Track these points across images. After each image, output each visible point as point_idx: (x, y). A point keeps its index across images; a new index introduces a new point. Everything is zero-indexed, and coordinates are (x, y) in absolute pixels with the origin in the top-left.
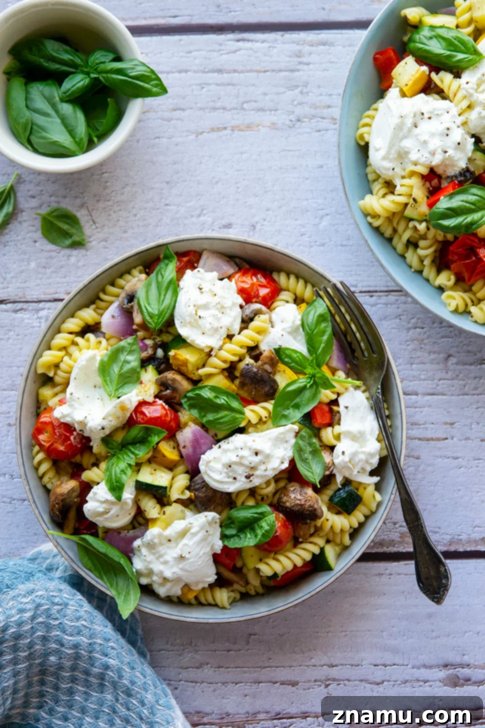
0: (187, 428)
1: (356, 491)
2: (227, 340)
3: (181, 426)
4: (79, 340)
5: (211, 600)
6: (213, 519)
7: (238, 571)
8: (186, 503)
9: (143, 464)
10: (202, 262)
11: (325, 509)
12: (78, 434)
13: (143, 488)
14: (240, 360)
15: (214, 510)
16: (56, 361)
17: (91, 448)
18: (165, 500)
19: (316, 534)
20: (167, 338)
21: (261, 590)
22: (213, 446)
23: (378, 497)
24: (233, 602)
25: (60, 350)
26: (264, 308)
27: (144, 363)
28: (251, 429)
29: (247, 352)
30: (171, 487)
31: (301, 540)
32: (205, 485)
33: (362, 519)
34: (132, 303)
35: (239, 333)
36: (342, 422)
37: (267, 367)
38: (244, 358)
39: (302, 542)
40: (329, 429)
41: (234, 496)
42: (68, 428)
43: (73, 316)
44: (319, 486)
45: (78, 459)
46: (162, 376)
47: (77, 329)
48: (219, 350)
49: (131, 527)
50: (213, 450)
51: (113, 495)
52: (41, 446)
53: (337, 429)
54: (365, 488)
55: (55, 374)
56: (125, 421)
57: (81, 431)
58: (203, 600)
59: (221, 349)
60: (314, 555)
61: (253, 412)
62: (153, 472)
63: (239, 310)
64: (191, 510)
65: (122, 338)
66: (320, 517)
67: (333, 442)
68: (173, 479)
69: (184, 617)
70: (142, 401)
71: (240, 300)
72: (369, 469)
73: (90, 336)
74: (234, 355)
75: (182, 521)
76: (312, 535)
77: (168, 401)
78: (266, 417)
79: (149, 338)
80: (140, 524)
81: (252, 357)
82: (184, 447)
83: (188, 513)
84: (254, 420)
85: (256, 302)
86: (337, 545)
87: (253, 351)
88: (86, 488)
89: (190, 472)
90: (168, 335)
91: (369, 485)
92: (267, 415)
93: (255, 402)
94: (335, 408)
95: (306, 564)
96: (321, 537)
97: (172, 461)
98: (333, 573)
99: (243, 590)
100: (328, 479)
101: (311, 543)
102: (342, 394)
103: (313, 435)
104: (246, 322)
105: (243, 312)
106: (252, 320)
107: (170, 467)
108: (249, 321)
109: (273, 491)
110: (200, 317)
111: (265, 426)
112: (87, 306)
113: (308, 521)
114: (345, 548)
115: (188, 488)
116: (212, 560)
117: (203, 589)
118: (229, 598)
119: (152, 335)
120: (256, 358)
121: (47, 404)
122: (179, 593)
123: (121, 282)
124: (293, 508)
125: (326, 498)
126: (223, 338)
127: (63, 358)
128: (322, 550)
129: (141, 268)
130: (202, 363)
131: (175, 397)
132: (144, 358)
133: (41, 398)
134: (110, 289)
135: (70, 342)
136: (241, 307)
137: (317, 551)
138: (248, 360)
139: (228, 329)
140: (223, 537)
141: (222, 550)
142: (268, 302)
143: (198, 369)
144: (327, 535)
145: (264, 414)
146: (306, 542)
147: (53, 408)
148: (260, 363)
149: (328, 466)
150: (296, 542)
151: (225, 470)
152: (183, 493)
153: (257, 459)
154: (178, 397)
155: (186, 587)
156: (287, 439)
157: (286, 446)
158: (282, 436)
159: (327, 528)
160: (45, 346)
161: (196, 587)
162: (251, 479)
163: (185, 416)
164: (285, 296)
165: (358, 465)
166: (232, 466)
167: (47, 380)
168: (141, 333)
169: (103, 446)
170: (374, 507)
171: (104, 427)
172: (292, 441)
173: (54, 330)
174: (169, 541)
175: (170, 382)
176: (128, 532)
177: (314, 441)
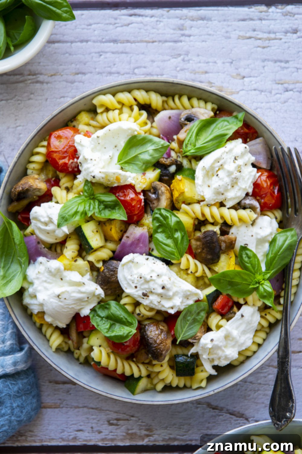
0: (141, 228)
1: (195, 367)
2: (218, 205)
3: (139, 223)
4: (136, 108)
5: (48, 335)
6: (99, 295)
7: (81, 336)
8: (93, 267)
9: (94, 220)
10: (253, 142)
11: (167, 359)
12: (77, 163)
13: (78, 233)
14: (213, 224)
15: (105, 290)
16: (110, 107)
17: (75, 178)
18: (84, 254)
19: (146, 366)
20: (185, 163)
21: (82, 359)
22: (144, 254)
23: (203, 384)
24: (58, 350)
25: (119, 102)
26: (258, 210)
27: (157, 165)
28: (175, 268)
29: (222, 224)
30: (96, 250)
31: (134, 359)
32: (115, 271)
33: (181, 385)
34: (189, 123)
35: (228, 208)
36: (230, 321)
37: (223, 245)
38: (216, 225)
39: (133, 361)
40: (219, 317)
41: (124, 295)
42: (74, 153)
43: (147, 91)
44: (178, 343)
45: (61, 175)
46: (158, 183)
47: (141, 101)
48: (207, 205)
49: (49, 246)
50: (141, 256)
51: (58, 220)
52: (49, 144)
53: (223, 322)
54: (202, 371)
55: (102, 113)
56: (111, 186)
57: (80, 163)
58: (44, 329)
59: (209, 205)
60: (132, 375)
61: (188, 261)
62: (95, 231)
63: (244, 195)
64: (92, 275)
65: (161, 136)
66: (158, 361)
67: (213, 327)
68: (101, 247)
69: (23, 329)
70: (133, 185)
71: (250, 191)
72: (216, 363)
73: (145, 114)
74: (213, 217)
75: (80, 276)
76: (143, 363)
77: (147, 201)
78: (191, 272)
79: (176, 153)
80: (56, 251)
81: (220, 229)
82: (128, 237)
83: (88, 276)
84: (183, 266)
85: (258, 200)
86: (152, 383)
87: (226, 227)
88: (47, 197)
89: (116, 253)
90: (189, 163)
91: (206, 371)
92: (193, 272)
93: (195, 256)
94: (235, 309)
95: (123, 375)
96: (147, 370)
97: (112, 237)
98: (132, 397)
99: (72, 349)
100: (186, 344)
101: (138, 367)
102: (249, 305)
103: (206, 311)
104: (239, 206)
105: (244, 198)
106: (244, 208)
107: (107, 239)
108: (242, 207)
109: (150, 317)
110: (217, 175)
111: (185, 276)
112: (162, 95)
113: (150, 355)
114: (153, 389)
115: (104, 262)
116: (73, 315)
117: (50, 325)
118: (60, 345)
119: (180, 152)
120: (224, 232)
121: (78, 125)
122: (35, 312)
123: (195, 101)
124: (150, 340)
125: (174, 352)
126: (217, 201)
127: (116, 109)
128: (140, 378)
129: (216, 107)
130: (189, 202)
131: (154, 204)
132: (160, 162)
133: (79, 117)
134: (185, 99)
135: (130, 105)
136: (247, 194)
137: (136, 375)
138: (217, 229)
139: (225, 200)
140: (93, 310)
141: (85, 316)
142: (265, 209)
143: (184, 202)
144: (152, 372)
145: (192, 268)
146: (136, 364)
147: (80, 131)
148: (222, 238)
149: (195, 337)
150: (130, 358)
151: (136, 276)
152: (98, 261)
153: (160, 291)
154: (155, 205)
155: (42, 314)
156: (190, 298)
157: (185, 300)
158: (189, 293)
159: (157, 369)
160: (114, 91)
161: (48, 319)
162: (145, 297)
163: (148, 220)
164: (279, 214)
165: (213, 354)
166: (142, 279)
167: (93, 111)
168: (174, 145)
169: (83, 185)
170: (195, 386)
171: (96, 176)
172: (191, 302)
173: (128, 88)
174: (62, 279)
175: (160, 192)
176: (44, 248)
177: (203, 314)
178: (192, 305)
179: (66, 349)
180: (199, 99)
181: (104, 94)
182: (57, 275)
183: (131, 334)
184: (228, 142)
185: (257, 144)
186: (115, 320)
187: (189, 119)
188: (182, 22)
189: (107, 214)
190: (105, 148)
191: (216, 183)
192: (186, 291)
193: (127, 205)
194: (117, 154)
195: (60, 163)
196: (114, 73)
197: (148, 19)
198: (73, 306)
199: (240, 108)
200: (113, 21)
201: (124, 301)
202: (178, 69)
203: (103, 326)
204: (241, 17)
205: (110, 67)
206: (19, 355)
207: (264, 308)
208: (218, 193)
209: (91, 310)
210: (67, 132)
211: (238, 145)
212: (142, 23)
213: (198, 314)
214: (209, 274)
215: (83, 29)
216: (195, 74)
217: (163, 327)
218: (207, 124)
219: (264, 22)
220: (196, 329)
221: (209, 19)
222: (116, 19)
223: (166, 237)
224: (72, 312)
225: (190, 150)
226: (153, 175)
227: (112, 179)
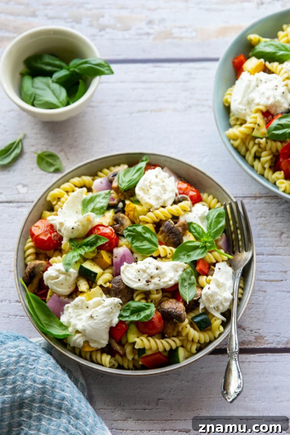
0: (121, 248)
1: (210, 320)
3: (118, 246)
6: (118, 303)
8: (104, 290)
9: (88, 260)
11: (187, 321)
12: (57, 233)
14: (166, 220)
15: (120, 298)
16: (60, 195)
17: (61, 245)
19: (177, 337)
21: (131, 365)
22: (133, 263)
23: (222, 328)
25: (64, 191)
26: (189, 199)
29: (172, 217)
30: (100, 277)
31: (167, 336)
33: (208, 340)
34: (115, 177)
35: (171, 206)
36: (214, 275)
37: (180, 229)
39: (167, 338)
40: (205, 277)
42: (52, 228)
43: (79, 176)
46: (117, 214)
47: (79, 184)
48: (156, 209)
51: (64, 268)
53: (209, 278)
54: (215, 320)
57: (59, 231)
60: (171, 349)
61: (163, 249)
63: (174, 196)
67: (204, 284)
68: (103, 273)
70: (101, 224)
71: (177, 191)
74: (164, 216)
76: (175, 336)
81: (173, 220)
82: (116, 257)
83: (104, 296)
84: (163, 255)
86: (187, 351)
87: (175, 218)
91: (218, 319)
92: (171, 254)
95: (165, 351)
96: (179, 340)
100: (195, 303)
101: (173, 340)
102: (220, 262)
103: (194, 275)
104: (176, 202)
105: (176, 197)
106: (180, 201)
107: (103, 268)
108: (178, 202)
109: (160, 298)
110: (151, 188)
115: (110, 281)
118: (110, 362)
120: (176, 222)
124: (168, 310)
125: (190, 317)
126: (160, 205)
127: (64, 195)
128: (177, 348)
132: (111, 204)
135: (72, 189)
136: (176, 194)
137: (174, 347)
139: (165, 202)
140: (120, 316)
141: (116, 325)
143: (141, 215)
144: (183, 340)
145: (169, 253)
146: (170, 339)
148: (177, 225)
149: (197, 295)
151: (136, 273)
152: (105, 283)
153: (156, 272)
154: (122, 229)
155: (87, 341)
156: (178, 270)
157: (176, 273)
158: (176, 266)
159: (184, 334)
161: (94, 345)
162: (149, 283)
163: (122, 241)
165: (215, 301)
166: (140, 272)
169: (69, 244)
170: (217, 335)
171: (74, 227)
172: (180, 272)
174: (88, 307)
175: (120, 219)
176: (65, 298)
177: (193, 278)
178: (182, 274)
179: (116, 365)
180: (114, 166)
181: (53, 190)
182: (84, 306)
184: (146, 172)
186: (138, 311)
187: (115, 175)
190: (70, 216)
191: (152, 193)
192: (173, 266)
193: (105, 235)
195: (45, 240)
198: (105, 320)
199: (142, 154)
209: (118, 318)
213: (190, 279)
217: (172, 300)
220: (194, 290)
223: (140, 242)
224: (106, 326)
226: (110, 214)
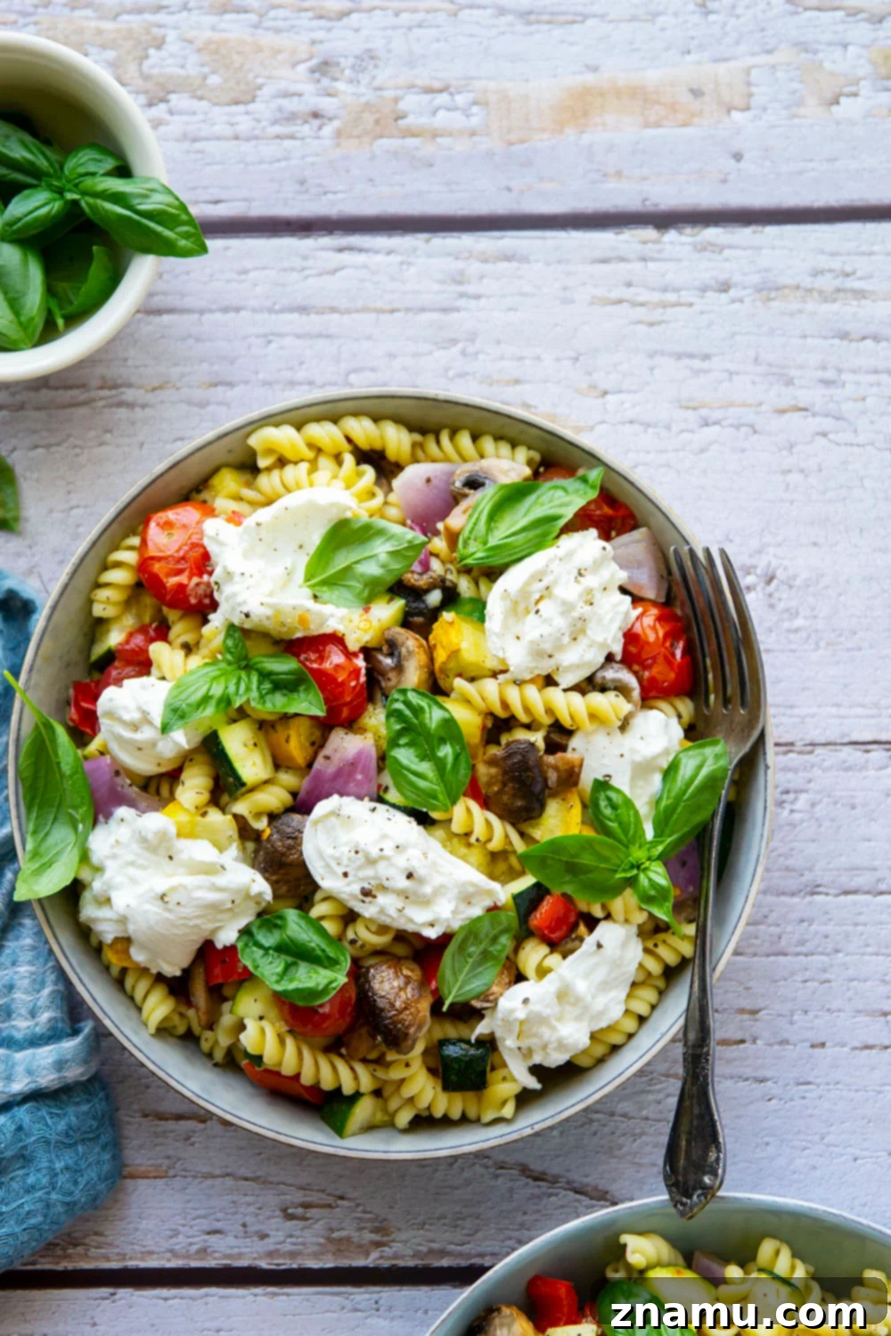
0: (358, 736)
1: (488, 1069)
2: (541, 681)
3: (355, 726)
4: (349, 460)
5: (139, 995)
6: (260, 895)
7: (219, 996)
8: (245, 831)
9: (248, 719)
10: (626, 538)
11: (420, 1047)
12: (208, 584)
13: (211, 748)
14: (528, 727)
15: (274, 884)
16: (289, 455)
17: (205, 621)
18: (225, 798)
19: (372, 1067)
20: (465, 586)
21: (219, 1055)
22: (366, 799)
23: (508, 1111)
24: (163, 1031)
25: (311, 446)
26: (636, 694)
28: (440, 832)
29: (550, 726)
30: (252, 790)
31: (343, 1051)
32: (296, 839)
33: (456, 1114)
34: (472, 491)
35: (565, 690)
36: (571, 958)
37: (553, 777)
38: (537, 730)
39: (341, 1056)
40: (544, 949)
41: (318, 896)
42: (203, 562)
43: (376, 419)
44: (445, 1008)
45: (172, 615)
46: (402, 630)
47: (363, 444)
48: (515, 682)
49: (142, 782)
50: (359, 803)
51: (163, 716)
52: (144, 542)
53: (554, 960)
54: (504, 1079)
55: (269, 469)
56: (287, 637)
57: (216, 583)
58: (129, 982)
59: (519, 683)
60: (338, 1090)
61: (468, 814)
62: (251, 743)
63: (602, 659)
64: (244, 849)
65: (409, 522)
66: (400, 1052)
67: (530, 971)
68: (266, 782)
69: (80, 979)
70: (340, 635)
71: (617, 649)
72: (537, 1059)
73: (369, 472)
74: (527, 710)
75: (215, 851)
76: (364, 1061)
77: (374, 674)
78: (478, 840)
79: (443, 562)
80: (158, 793)
81: (547, 739)
82: (327, 758)
83: (234, 850)
84: (457, 827)
85: (636, 673)
86: (385, 1110)
87: (559, 735)
88: (143, 665)
89: (299, 797)
90: (472, 586)
91: (514, 1080)
92: (483, 839)
93: (485, 803)
94: (582, 929)
95: (315, 1088)
96: (374, 1077)
97: (291, 758)
98: (338, 1141)
99: (197, 1029)
100: (467, 1013)
101: (352, 1069)
102: (615, 921)
103: (513, 932)
104: (590, 684)
105: (602, 667)
106: (603, 689)
107: (278, 764)
108: (598, 687)
109: (378, 948)
110: (537, 612)
111: (463, 850)
112: (411, 428)
113: (379, 1038)
114: (389, 1124)
115: (272, 817)
116: (197, 946)
117: (144, 971)
118: (166, 1019)
119: (451, 562)
120: (553, 747)
121: (214, 497)
122: (108, 938)
123: (488, 444)
124: (378, 1000)
125: (438, 1034)
126: (537, 672)
127: (302, 460)
128: (357, 1096)
129: (537, 456)
130: (473, 674)
131: (389, 679)
132: (405, 582)
133: (216, 481)
134: (464, 439)
135: (335, 452)
136: (610, 658)
137: (348, 1089)
138: (538, 738)
139: (558, 669)
140: (246, 932)
141: (225, 948)
142: (651, 694)
143: (460, 675)
144: (385, 1082)
145: (479, 831)
146: (347, 1062)
147: (216, 512)
148: (551, 759)
149: (487, 996)
150: (334, 1047)
151: (345, 849)
152: (258, 815)
153: (403, 883)
154: (393, 682)
155: (125, 942)
156: (473, 901)
157: (463, 907)
158: (471, 889)
159: (395, 1074)
160: (298, 418)
161: (138, 956)
162: (368, 899)
163: (376, 718)
164: (686, 707)
165: (528, 1037)
166: (359, 855)
167: (249, 467)
168: (439, 544)
169: (221, 637)
170: (488, 1116)
171: (252, 615)
172: (477, 911)
173: (332, 412)
174: (171, 858)
175: (404, 651)
176: (130, 785)
177: (506, 941)
178: (479, 919)
179: (181, 1030)
180: (498, 438)
181: (277, 425)
182: (161, 849)
183: (334, 985)
184: (564, 537)
185: (634, 542)
186: (296, 953)
187: (474, 484)
188: (460, 265)
189: (279, 703)
190: (275, 550)
191: (533, 629)
192: (464, 884)
193: (325, 682)
194: (302, 562)
195: (168, 585)
196: (300, 384)
197: (380, 258)
198: (198, 922)
199: (593, 459)
200: (298, 263)
201: (319, 910)
202: (451, 373)
203: (269, 969)
204: (598, 254)
205: (291, 369)
206: (70, 1045)
207: (653, 931)
208: (540, 653)
209: (240, 931)
210: (185, 515)
211: (588, 543)
212: (365, 267)
213: (494, 940)
214: (519, 846)
215: (228, 281)
216: (491, 385)
217: (411, 971)
218: (515, 495)
219: (651, 265)
220: (488, 977)
221: (524, 259)
222: (305, 258)
223: (417, 756)
224: (194, 937)
225: (475, 552)
226: (387, 611)
227: (289, 620)
